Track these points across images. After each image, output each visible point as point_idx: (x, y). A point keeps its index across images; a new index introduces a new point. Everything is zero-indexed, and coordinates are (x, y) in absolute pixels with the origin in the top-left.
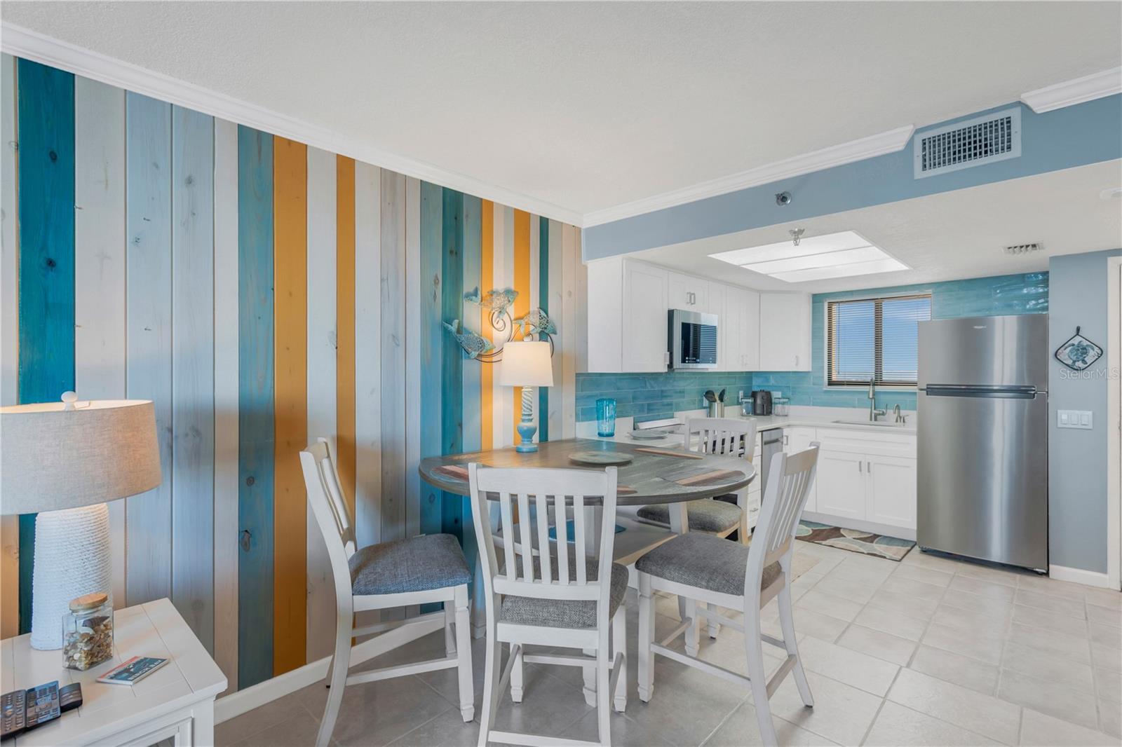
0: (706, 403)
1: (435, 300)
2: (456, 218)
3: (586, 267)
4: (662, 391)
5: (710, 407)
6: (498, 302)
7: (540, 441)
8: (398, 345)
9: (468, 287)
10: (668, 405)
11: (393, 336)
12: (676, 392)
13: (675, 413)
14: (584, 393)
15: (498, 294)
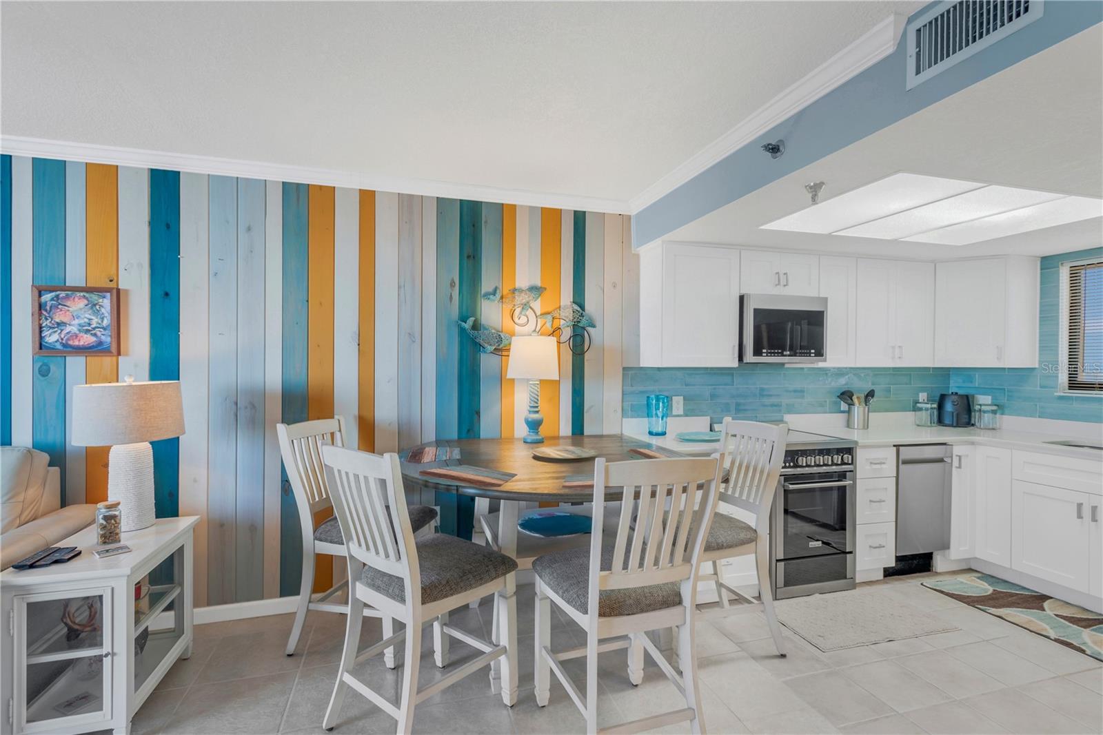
0: (844, 406)
1: (451, 301)
2: (474, 226)
3: (637, 256)
4: (762, 390)
5: (849, 412)
6: (520, 299)
7: (573, 434)
8: (414, 342)
9: (486, 286)
10: (772, 405)
11: (410, 334)
12: (787, 391)
13: (785, 415)
14: (634, 388)
15: (521, 291)
